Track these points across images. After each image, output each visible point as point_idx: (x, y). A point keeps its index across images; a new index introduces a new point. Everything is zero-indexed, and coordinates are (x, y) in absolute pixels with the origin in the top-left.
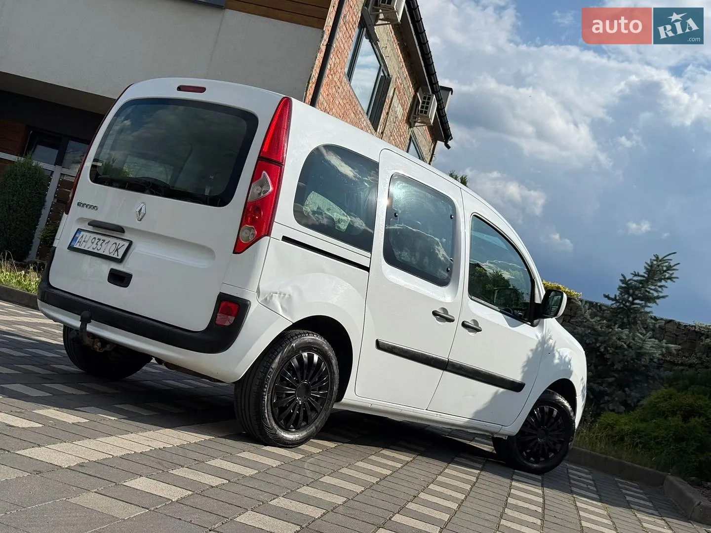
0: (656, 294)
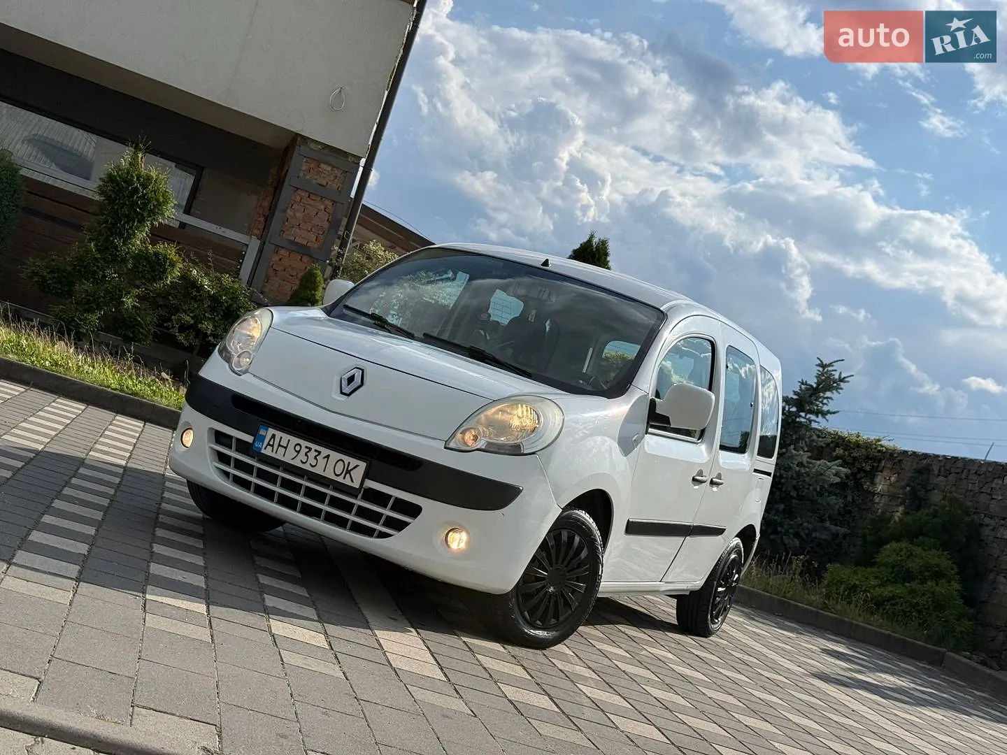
0: (825, 408)
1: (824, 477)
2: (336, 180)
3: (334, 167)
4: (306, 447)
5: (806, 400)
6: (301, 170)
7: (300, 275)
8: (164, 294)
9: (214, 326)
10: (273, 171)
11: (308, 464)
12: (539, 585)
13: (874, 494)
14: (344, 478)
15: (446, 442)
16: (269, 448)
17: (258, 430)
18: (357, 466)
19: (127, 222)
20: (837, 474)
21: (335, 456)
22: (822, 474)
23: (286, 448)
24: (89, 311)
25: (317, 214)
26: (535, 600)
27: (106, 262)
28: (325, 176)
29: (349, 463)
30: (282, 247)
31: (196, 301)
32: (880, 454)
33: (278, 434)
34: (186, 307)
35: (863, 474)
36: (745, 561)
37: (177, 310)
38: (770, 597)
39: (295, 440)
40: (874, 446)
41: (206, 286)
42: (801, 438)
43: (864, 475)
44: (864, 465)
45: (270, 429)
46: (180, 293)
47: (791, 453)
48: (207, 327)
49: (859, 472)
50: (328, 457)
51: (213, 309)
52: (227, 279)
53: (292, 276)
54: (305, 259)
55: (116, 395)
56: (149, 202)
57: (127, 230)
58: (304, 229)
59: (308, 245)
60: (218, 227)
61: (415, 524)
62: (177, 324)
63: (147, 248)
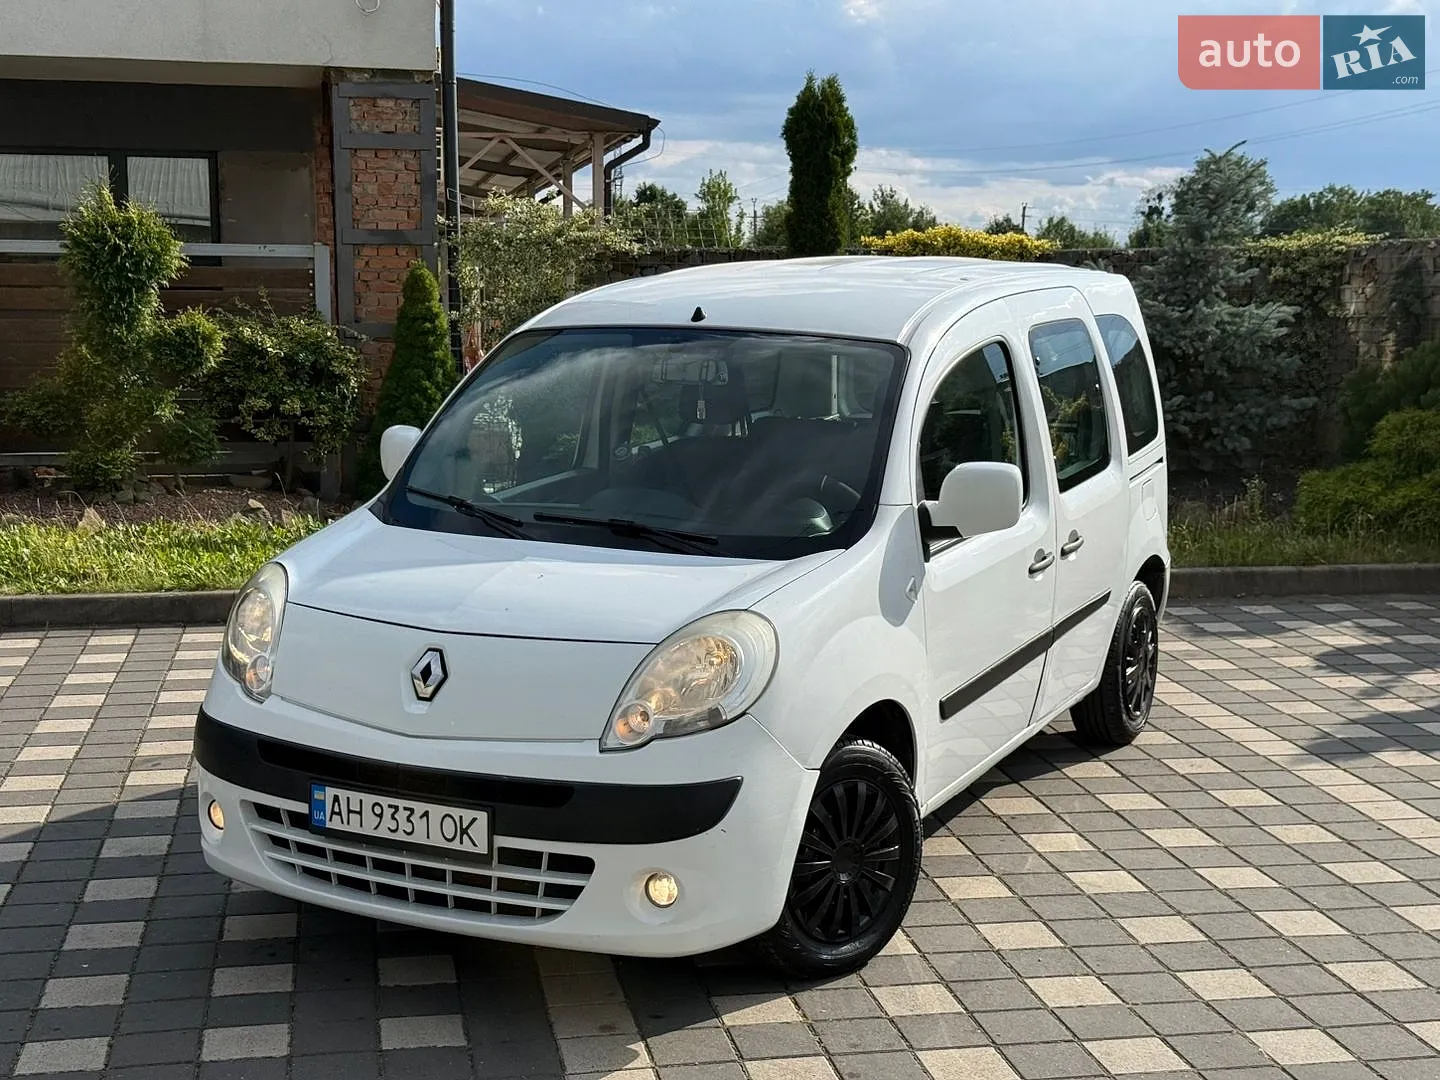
1: (1261, 334)
2: (407, 117)
3: (397, 99)
4: (390, 806)
5: (1204, 226)
6: (351, 119)
7: (404, 277)
8: (217, 375)
9: (303, 401)
10: (317, 122)
11: (400, 831)
12: (822, 884)
13: (1346, 320)
14: (461, 843)
15: (600, 740)
16: (336, 818)
17: (311, 795)
18: (474, 820)
19: (122, 299)
20: (1281, 323)
21: (437, 811)
22: (1257, 331)
23: (360, 813)
24: (116, 445)
25: (397, 178)
26: (823, 910)
27: (113, 365)
28: (389, 116)
29: (461, 817)
30: (364, 245)
31: (264, 373)
32: (1338, 258)
33: (343, 794)
34: (252, 386)
35: (1320, 294)
36: (1158, 606)
37: (242, 394)
38: (1223, 574)
39: (369, 799)
40: (1328, 247)
41: (269, 349)
42: (1213, 281)
43: (1324, 294)
44: (1319, 280)
45: (327, 788)
46: (238, 367)
47: (1203, 313)
48: (294, 405)
49: (1315, 293)
50: (426, 814)
51: (292, 376)
52: (298, 324)
53: (394, 282)
54: (403, 252)
55: (173, 601)
56: (142, 258)
57: (126, 309)
58: (386, 208)
59: (400, 228)
60: (262, 246)
61: (591, 885)
62: (249, 415)
63: (161, 327)
